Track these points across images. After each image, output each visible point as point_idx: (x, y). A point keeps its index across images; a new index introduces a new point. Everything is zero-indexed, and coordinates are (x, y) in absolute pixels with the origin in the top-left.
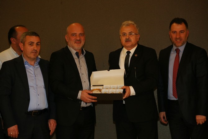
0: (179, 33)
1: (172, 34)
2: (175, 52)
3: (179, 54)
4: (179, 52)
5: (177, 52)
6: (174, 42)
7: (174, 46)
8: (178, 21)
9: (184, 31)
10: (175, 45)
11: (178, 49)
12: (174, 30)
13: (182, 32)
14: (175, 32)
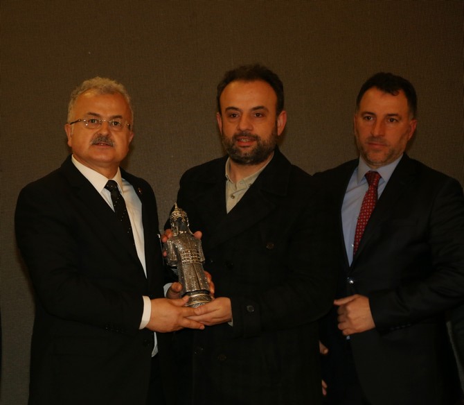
0: (383, 122)
1: (361, 121)
2: (366, 180)
3: (376, 187)
4: (378, 181)
5: (370, 183)
6: (362, 149)
7: (361, 161)
8: (387, 83)
9: (400, 118)
10: (365, 157)
11: (377, 173)
12: (369, 109)
13: (392, 120)
14: (369, 116)
